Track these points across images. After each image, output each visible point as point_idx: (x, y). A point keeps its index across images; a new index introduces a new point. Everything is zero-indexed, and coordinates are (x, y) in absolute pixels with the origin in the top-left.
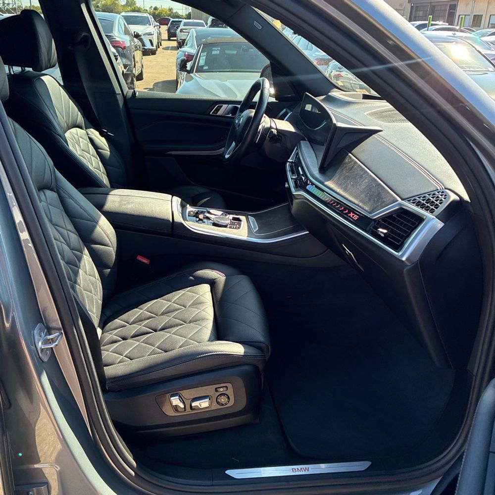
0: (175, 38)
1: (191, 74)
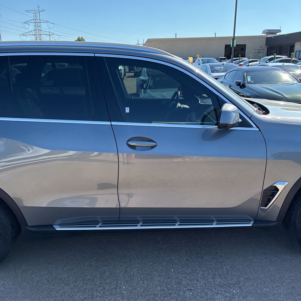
0: (133, 71)
1: (146, 90)
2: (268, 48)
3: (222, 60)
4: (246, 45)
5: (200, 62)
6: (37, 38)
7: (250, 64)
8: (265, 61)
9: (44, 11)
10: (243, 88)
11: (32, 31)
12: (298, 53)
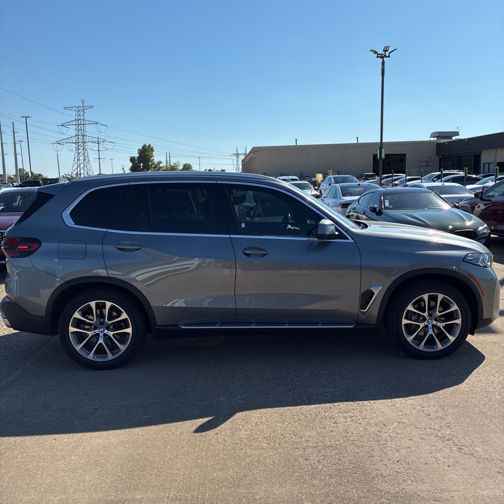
2: (440, 159)
3: (369, 177)
4: (405, 154)
5: (331, 181)
6: (79, 147)
7: (408, 183)
8: (432, 179)
9: (91, 107)
10: (380, 215)
11: (72, 137)
12: (486, 166)
